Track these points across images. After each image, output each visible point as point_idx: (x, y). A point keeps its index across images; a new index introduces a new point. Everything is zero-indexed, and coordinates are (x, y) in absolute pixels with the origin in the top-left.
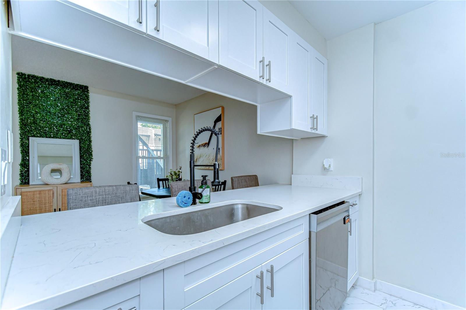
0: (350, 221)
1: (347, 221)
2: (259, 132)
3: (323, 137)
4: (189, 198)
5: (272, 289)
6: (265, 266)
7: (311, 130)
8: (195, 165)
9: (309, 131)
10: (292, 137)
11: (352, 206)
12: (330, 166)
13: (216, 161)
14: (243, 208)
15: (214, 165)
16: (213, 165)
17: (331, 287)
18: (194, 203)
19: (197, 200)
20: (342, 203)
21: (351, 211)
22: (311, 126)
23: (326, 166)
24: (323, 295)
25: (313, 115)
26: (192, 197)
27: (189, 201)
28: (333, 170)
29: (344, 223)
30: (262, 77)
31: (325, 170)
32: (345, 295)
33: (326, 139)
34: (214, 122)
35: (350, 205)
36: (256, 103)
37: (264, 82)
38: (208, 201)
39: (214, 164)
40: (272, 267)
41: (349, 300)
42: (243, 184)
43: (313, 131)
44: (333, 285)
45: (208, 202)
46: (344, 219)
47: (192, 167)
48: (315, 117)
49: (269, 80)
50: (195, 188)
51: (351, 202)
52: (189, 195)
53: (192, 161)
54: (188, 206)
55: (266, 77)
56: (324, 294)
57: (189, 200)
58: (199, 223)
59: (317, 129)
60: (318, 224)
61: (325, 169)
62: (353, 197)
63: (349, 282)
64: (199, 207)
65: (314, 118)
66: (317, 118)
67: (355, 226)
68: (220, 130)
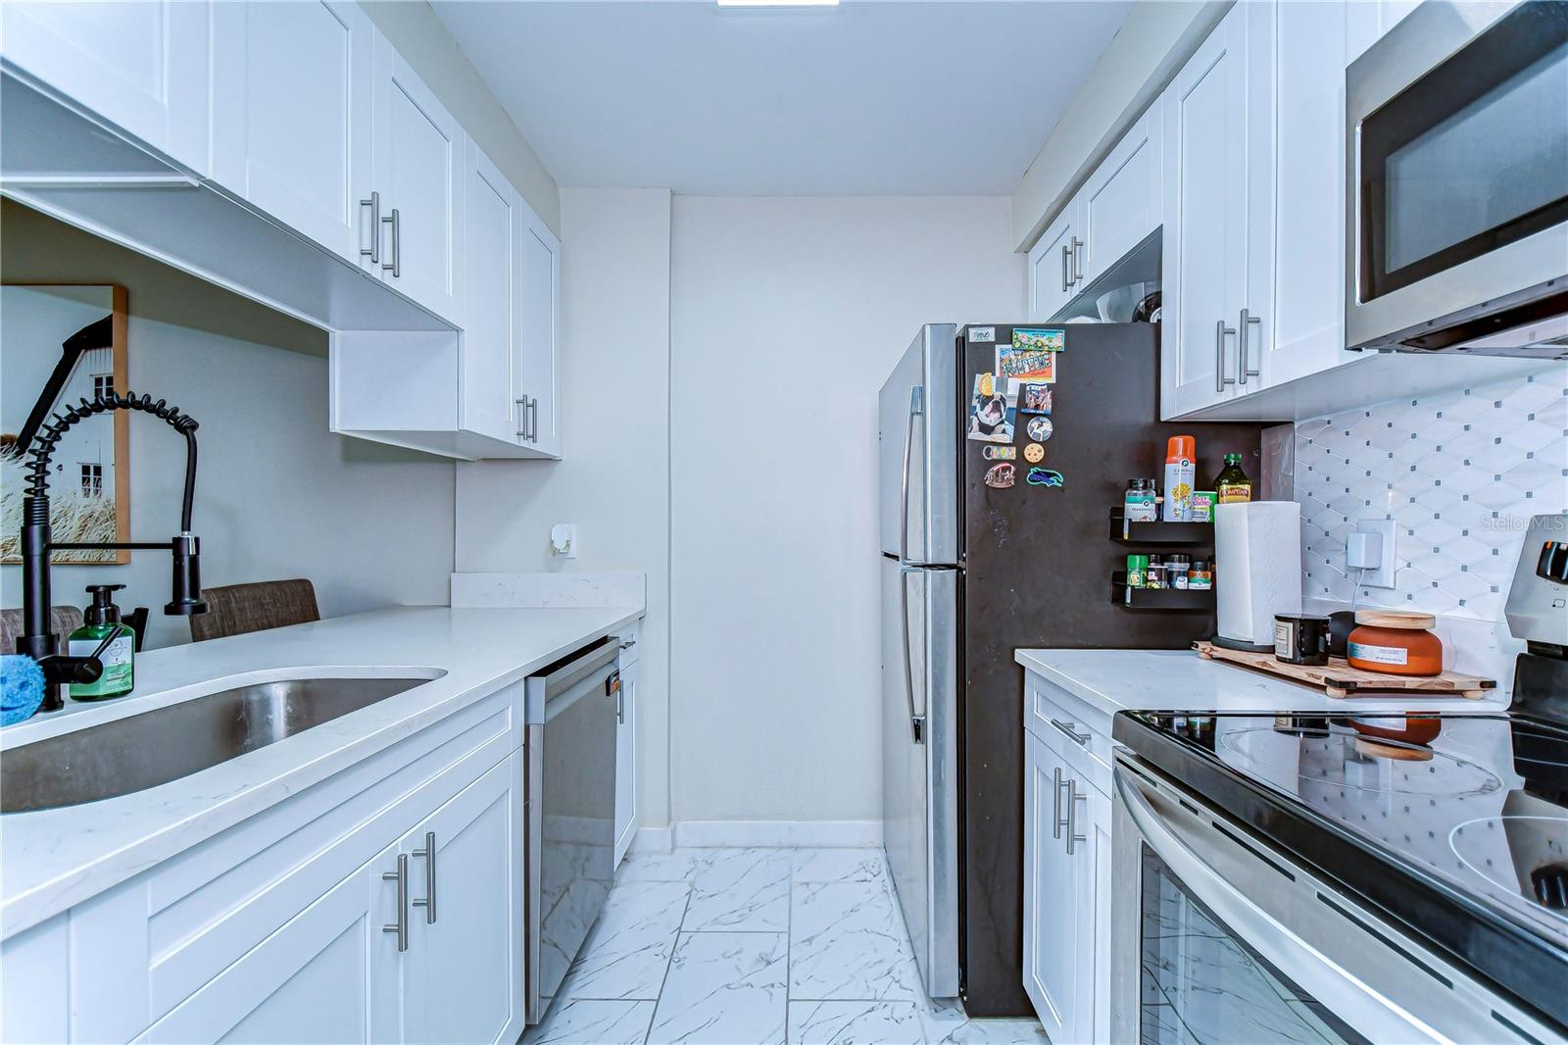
0: (619, 687)
1: (612, 688)
2: (337, 425)
3: (549, 460)
4: (23, 686)
5: (430, 904)
6: (408, 842)
7: (519, 440)
8: (53, 542)
9: (514, 440)
10: (454, 450)
11: (625, 648)
12: (568, 545)
13: (183, 530)
14: (290, 697)
15: (176, 545)
16: (171, 542)
17: (573, 881)
18: (51, 703)
19: (66, 690)
20: (603, 641)
21: (624, 660)
22: (519, 426)
23: (560, 545)
24: (552, 910)
25: (525, 397)
26: (38, 681)
27: (25, 699)
28: (575, 556)
29: (608, 694)
30: (372, 254)
31: (556, 556)
32: (609, 883)
33: (558, 467)
34: (65, 345)
35: (621, 647)
36: (327, 321)
37: (376, 272)
38: (126, 688)
39: (174, 539)
40: (431, 838)
41: (616, 895)
42: (249, 615)
43: (525, 444)
44: (579, 874)
45: (124, 693)
46: (608, 682)
47: (37, 550)
48: (530, 402)
49: (394, 269)
50: (51, 641)
51: (624, 638)
52: (29, 668)
53: (36, 530)
54: (22, 719)
55: (387, 258)
56: (554, 907)
57: (27, 693)
58: (82, 779)
59: (534, 437)
60: (547, 702)
61: (555, 552)
62: (626, 623)
63: (617, 846)
64: (73, 718)
65: (528, 405)
66: (534, 405)
67: (630, 697)
68: (104, 387)
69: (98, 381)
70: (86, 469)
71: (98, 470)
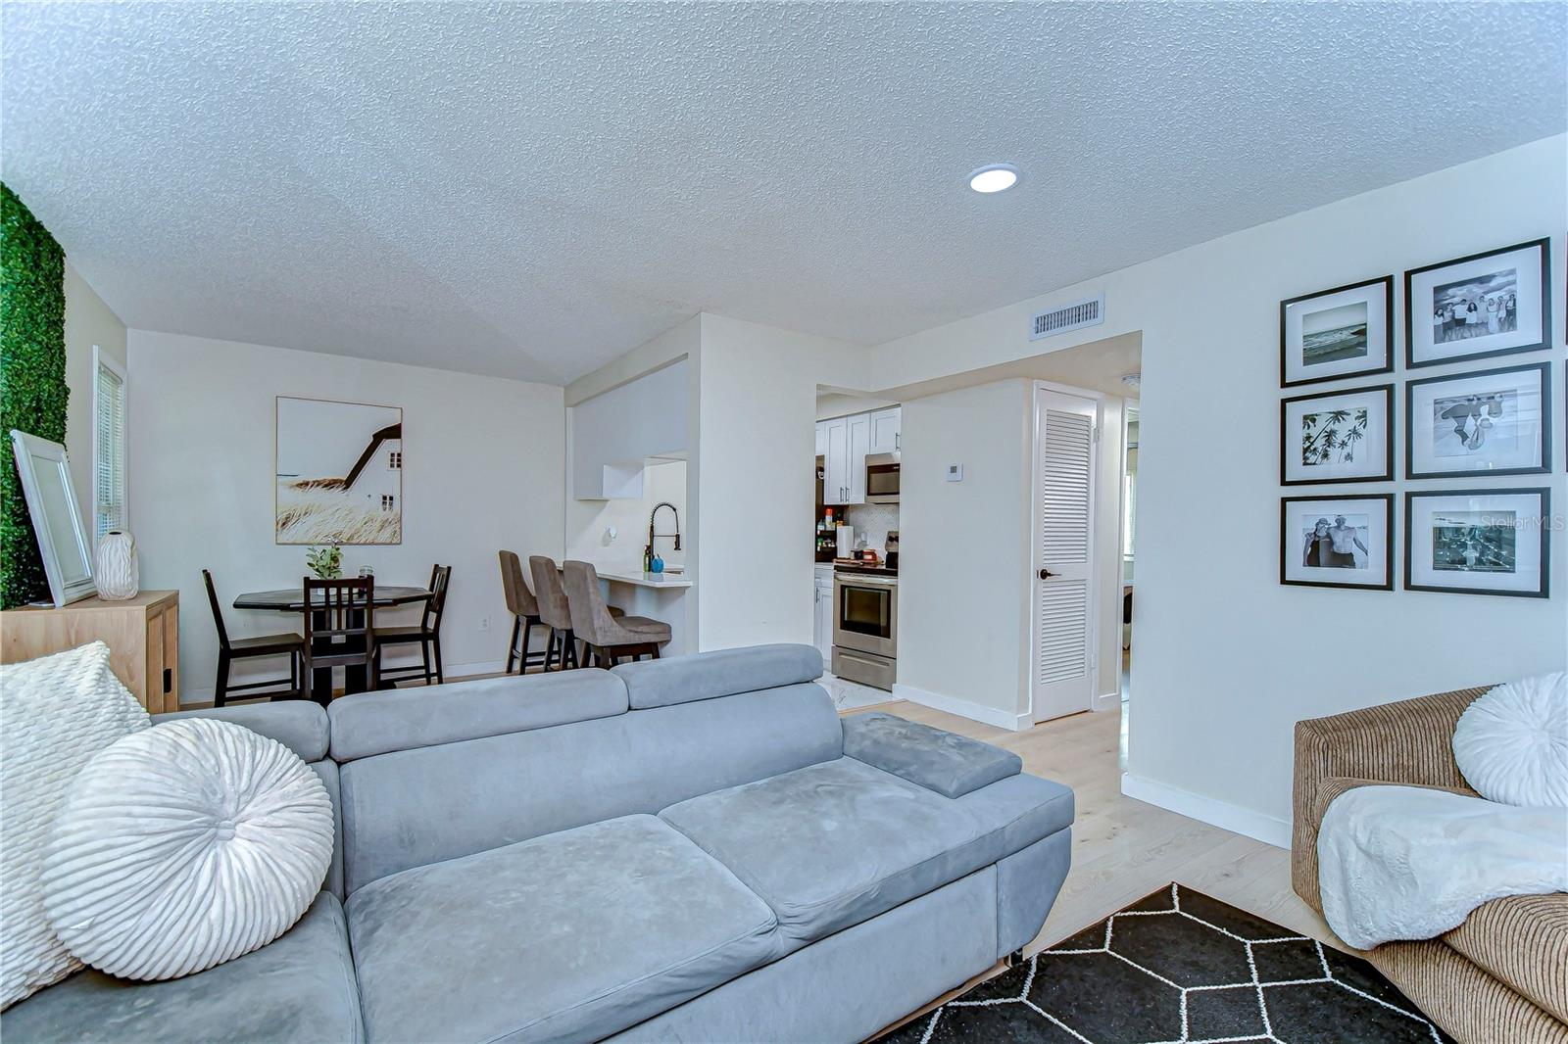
34: (375, 436)
68: (396, 458)
69: (393, 455)
70: (385, 498)
71: (391, 498)
